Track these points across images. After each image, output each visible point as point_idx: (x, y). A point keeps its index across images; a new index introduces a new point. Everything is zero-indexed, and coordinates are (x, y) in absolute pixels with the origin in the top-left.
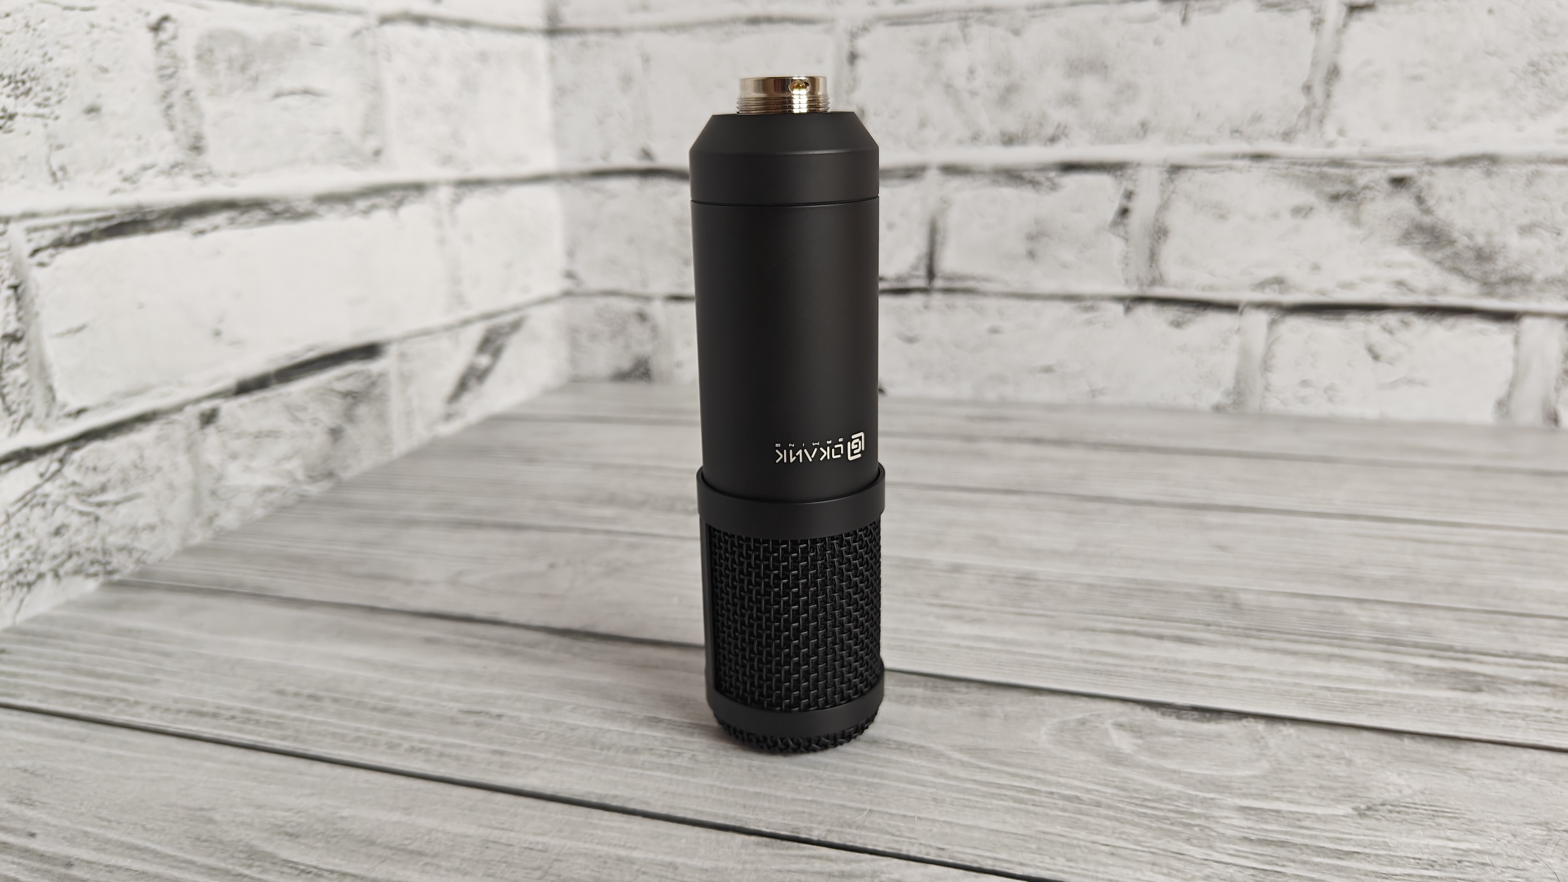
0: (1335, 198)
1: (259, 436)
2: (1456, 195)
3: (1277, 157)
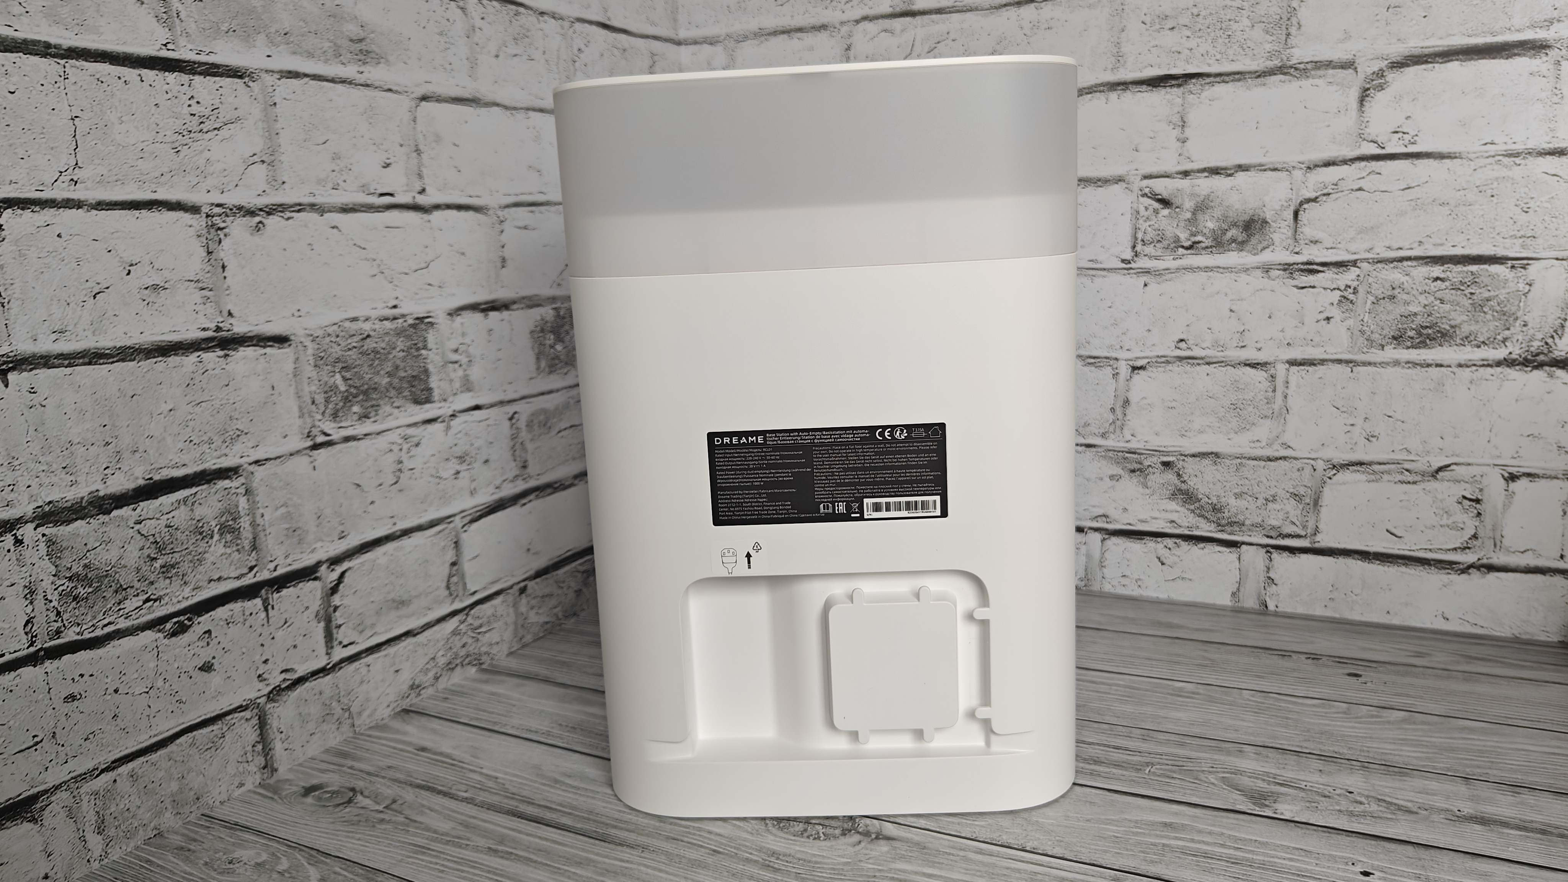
0: (1133, 471)
1: (543, 597)
2: (1199, 474)
3: (1100, 446)
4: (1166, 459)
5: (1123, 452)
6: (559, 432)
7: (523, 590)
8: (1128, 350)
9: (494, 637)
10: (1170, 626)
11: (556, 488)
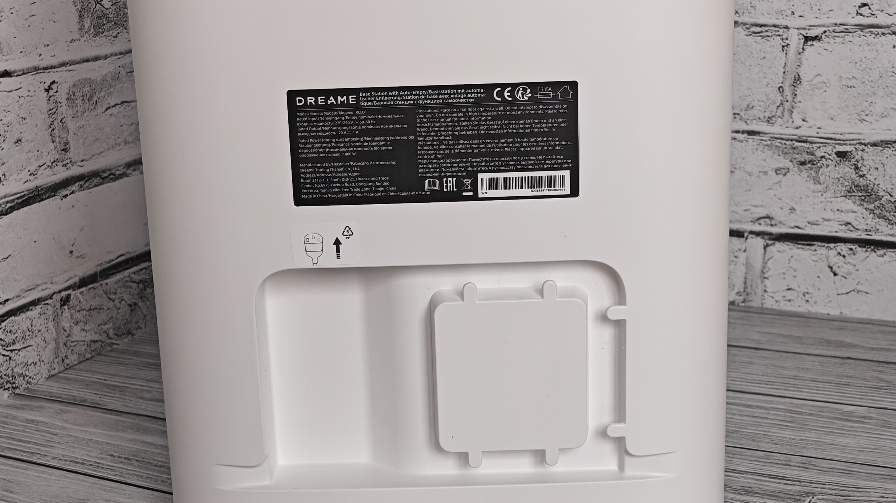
0: (803, 163)
1: (90, 310)
2: (880, 167)
3: (766, 134)
4: (841, 149)
5: (792, 140)
6: (106, 110)
7: (65, 301)
8: (800, 16)
9: (30, 356)
10: (841, 345)
11: (103, 179)
